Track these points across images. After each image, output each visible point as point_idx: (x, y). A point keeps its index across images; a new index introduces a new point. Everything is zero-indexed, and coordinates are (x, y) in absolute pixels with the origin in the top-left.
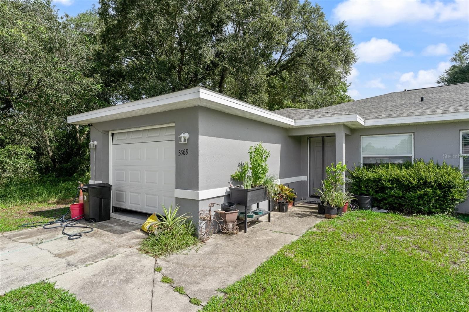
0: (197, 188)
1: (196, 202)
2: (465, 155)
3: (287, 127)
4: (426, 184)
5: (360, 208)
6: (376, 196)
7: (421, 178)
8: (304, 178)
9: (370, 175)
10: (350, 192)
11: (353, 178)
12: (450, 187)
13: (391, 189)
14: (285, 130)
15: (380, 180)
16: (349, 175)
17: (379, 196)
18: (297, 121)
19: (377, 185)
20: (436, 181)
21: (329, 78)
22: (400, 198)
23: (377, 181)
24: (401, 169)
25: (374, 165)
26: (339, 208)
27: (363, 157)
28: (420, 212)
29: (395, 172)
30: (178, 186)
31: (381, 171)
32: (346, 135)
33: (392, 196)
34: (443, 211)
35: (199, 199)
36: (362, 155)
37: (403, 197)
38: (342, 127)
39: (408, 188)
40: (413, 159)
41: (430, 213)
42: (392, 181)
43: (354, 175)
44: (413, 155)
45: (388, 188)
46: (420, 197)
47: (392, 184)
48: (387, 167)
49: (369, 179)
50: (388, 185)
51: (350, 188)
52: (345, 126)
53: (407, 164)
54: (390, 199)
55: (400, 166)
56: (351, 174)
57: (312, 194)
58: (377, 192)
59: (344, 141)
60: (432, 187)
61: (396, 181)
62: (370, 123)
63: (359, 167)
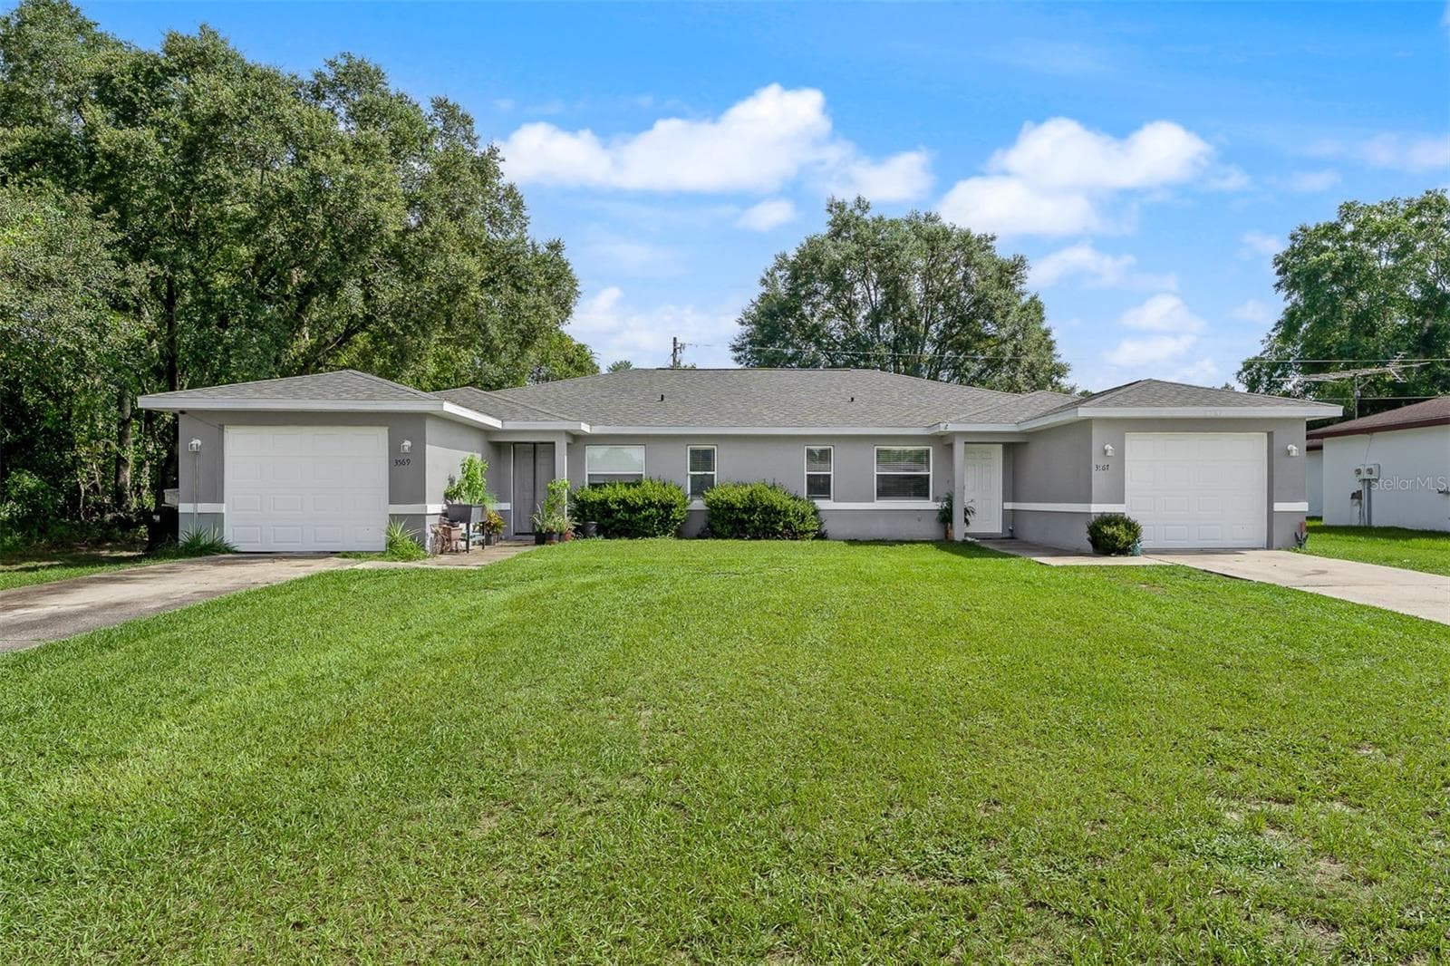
0: (424, 501)
1: (423, 516)
2: (693, 473)
3: (489, 428)
4: (651, 504)
5: (585, 537)
6: (602, 522)
7: (647, 498)
8: (507, 506)
9: (596, 496)
10: (573, 516)
11: (576, 501)
12: (671, 506)
13: (618, 511)
14: (486, 431)
15: (606, 501)
16: (572, 498)
17: (607, 521)
18: (505, 423)
19: (604, 508)
20: (659, 501)
21: (536, 337)
22: (627, 522)
23: (604, 503)
24: (629, 489)
25: (601, 484)
26: (561, 534)
27: (589, 475)
28: (647, 535)
29: (623, 492)
30: (391, 502)
31: (608, 491)
32: (568, 444)
33: (620, 520)
34: (666, 532)
35: (428, 512)
36: (587, 473)
37: (630, 520)
38: (564, 434)
39: (633, 509)
40: (644, 477)
41: (654, 535)
42: (619, 502)
43: (578, 497)
44: (644, 473)
45: (614, 510)
46: (646, 519)
47: (619, 506)
48: (615, 487)
49: (595, 502)
50: (615, 507)
51: (572, 513)
52: (567, 433)
53: (636, 482)
54: (617, 525)
55: (627, 485)
56: (574, 497)
57: (517, 531)
58: (603, 518)
59: (566, 452)
60: (656, 507)
61: (623, 502)
62: (597, 430)
63: (583, 487)
